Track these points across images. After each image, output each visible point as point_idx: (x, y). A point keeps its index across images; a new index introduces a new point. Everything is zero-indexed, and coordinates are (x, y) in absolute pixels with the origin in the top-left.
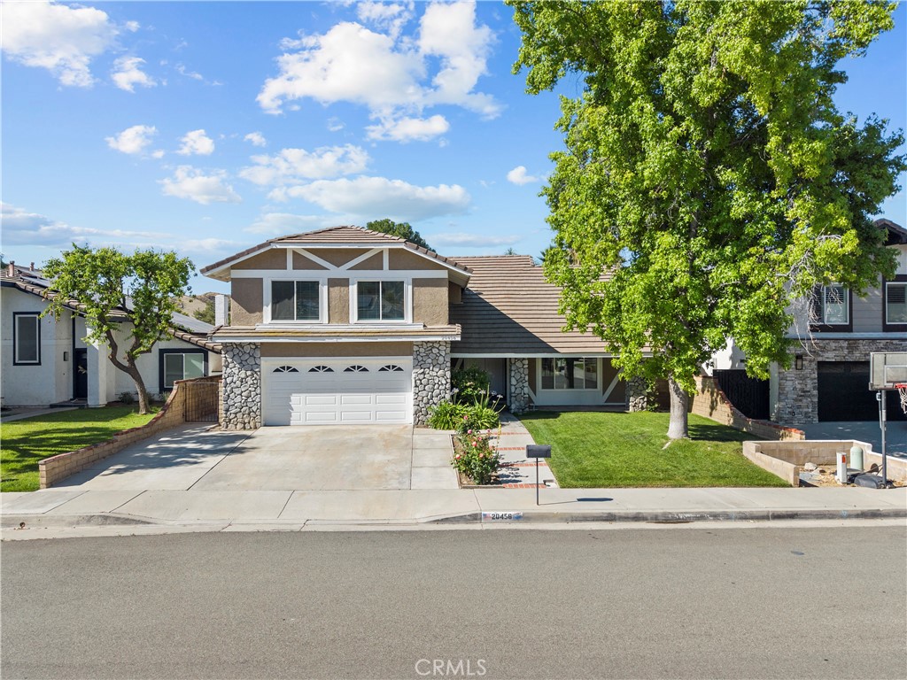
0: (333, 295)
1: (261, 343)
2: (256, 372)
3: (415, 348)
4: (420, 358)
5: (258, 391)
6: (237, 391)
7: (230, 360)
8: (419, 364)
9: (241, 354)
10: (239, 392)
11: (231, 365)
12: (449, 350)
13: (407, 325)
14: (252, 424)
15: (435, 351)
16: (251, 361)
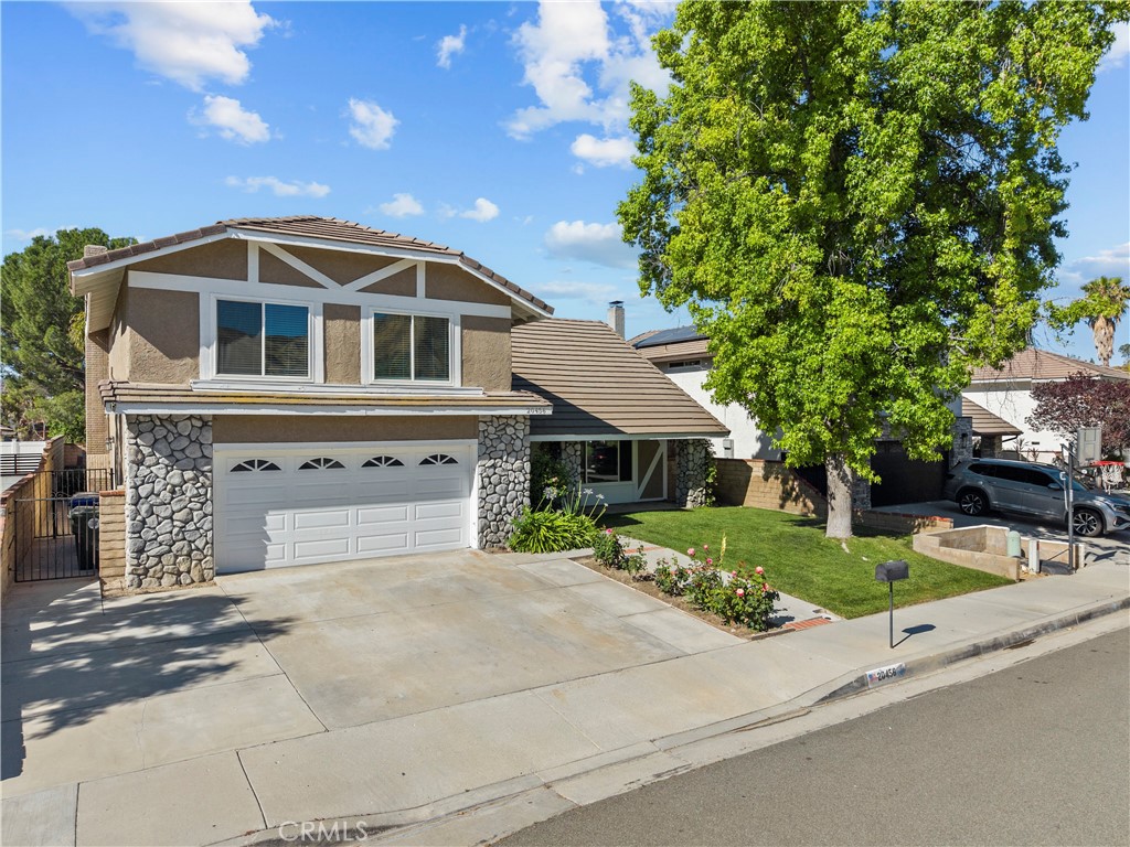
0: (331, 332)
1: (214, 416)
2: (203, 473)
3: (482, 427)
4: (488, 442)
5: (208, 509)
6: (163, 512)
7: (146, 451)
8: (486, 452)
9: (171, 438)
10: (168, 513)
11: (149, 461)
12: (528, 429)
13: (455, 390)
14: (195, 574)
15: (510, 430)
16: (194, 452)
